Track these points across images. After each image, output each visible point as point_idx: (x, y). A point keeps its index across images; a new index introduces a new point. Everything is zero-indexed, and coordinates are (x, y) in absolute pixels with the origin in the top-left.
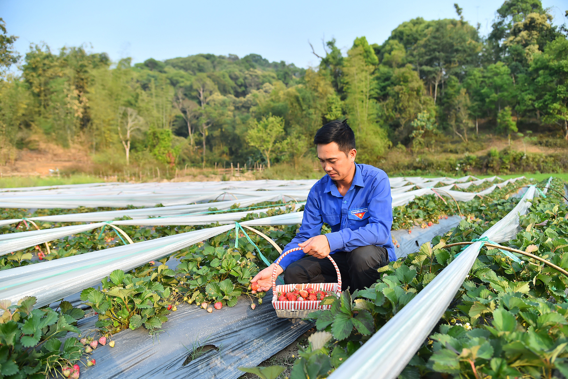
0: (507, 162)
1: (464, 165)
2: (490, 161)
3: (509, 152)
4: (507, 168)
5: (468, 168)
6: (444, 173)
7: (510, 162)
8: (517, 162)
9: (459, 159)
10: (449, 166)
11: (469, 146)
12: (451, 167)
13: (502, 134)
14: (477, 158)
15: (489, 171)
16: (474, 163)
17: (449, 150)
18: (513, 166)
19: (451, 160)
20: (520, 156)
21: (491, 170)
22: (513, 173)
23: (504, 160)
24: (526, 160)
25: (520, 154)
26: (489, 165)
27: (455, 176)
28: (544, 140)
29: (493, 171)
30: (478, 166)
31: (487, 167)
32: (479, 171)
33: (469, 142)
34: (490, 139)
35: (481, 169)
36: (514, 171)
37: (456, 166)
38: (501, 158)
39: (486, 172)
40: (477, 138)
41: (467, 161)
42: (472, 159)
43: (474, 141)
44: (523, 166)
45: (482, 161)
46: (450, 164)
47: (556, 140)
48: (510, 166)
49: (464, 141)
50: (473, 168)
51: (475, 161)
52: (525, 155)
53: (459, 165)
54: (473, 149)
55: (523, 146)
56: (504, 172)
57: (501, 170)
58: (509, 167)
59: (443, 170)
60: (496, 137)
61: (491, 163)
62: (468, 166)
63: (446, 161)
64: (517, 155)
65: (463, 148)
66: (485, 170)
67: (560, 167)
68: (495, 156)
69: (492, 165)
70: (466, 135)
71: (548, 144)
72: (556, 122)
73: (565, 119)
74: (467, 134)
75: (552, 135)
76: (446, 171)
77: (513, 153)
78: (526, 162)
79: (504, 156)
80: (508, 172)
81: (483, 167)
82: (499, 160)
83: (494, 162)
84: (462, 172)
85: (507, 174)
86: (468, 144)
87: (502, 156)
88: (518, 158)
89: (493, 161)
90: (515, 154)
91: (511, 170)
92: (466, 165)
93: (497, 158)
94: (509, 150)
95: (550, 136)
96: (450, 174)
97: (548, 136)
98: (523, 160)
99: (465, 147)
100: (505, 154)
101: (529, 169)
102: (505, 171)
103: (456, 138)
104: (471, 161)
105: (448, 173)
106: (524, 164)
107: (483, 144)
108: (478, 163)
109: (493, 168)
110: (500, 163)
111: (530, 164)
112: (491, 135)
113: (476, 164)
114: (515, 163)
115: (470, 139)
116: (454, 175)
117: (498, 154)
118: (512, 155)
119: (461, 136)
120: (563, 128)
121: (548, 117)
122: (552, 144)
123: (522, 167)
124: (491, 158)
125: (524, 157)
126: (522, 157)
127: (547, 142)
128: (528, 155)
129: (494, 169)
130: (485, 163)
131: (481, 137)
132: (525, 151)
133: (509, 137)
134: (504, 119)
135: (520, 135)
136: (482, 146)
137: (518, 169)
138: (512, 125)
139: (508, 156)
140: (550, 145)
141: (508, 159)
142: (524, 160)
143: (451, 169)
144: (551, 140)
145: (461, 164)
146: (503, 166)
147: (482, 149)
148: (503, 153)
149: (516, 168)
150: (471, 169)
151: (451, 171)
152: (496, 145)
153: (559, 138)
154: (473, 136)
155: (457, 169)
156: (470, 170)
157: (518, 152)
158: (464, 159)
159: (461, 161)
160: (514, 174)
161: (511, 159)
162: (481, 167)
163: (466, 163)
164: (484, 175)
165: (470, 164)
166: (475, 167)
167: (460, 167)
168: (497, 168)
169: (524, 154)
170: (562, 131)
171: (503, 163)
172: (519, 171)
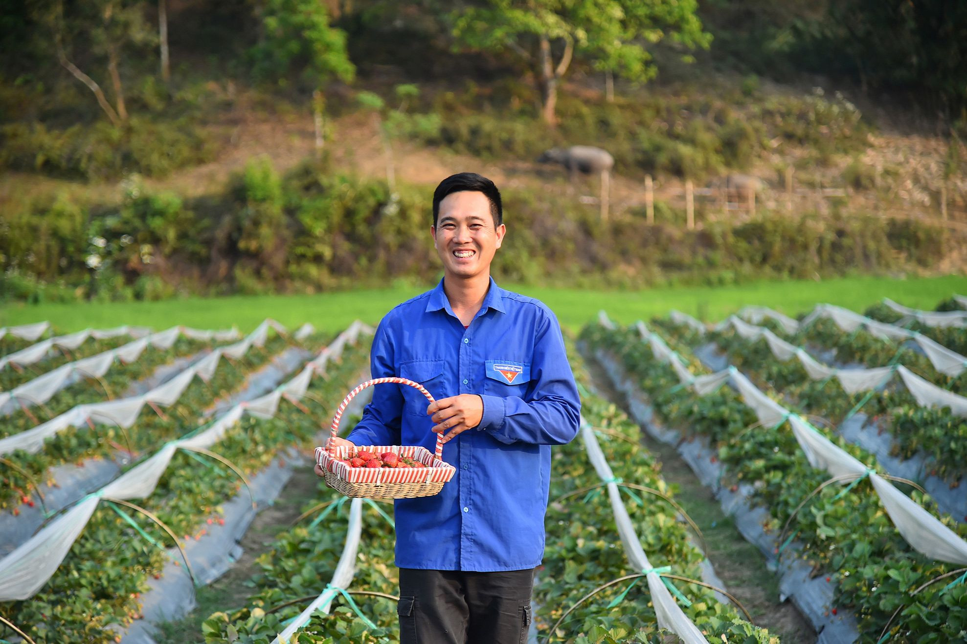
0: (319, 229)
1: (125, 240)
2: (247, 224)
3: (324, 180)
4: (318, 259)
5: (147, 259)
6: (29, 282)
7: (329, 230)
8: (362, 229)
9: (98, 212)
10: (54, 245)
11: (136, 143)
12: (63, 252)
13: (282, 83)
14: (186, 205)
15: (243, 275)
16: (172, 234)
17: (40, 159)
18: (345, 247)
19: (60, 214)
20: (372, 201)
21: (252, 265)
22: (345, 281)
23: (307, 220)
24: (398, 222)
25: (373, 192)
26: (242, 245)
27: (88, 296)
28: (465, 123)
29: (258, 274)
30: (191, 247)
31: (232, 252)
32: (196, 272)
33: (135, 121)
34: (228, 106)
35: (203, 262)
36: (350, 272)
37: (86, 248)
38: (290, 211)
39: (230, 278)
40: (168, 98)
41: (137, 223)
42: (161, 213)
43: (159, 117)
44: (387, 247)
45: (206, 222)
46: (55, 233)
47: (508, 125)
48: (334, 247)
49: (111, 114)
50: (169, 257)
51: (177, 221)
52: (395, 196)
53: (100, 242)
54: (155, 159)
55: (378, 151)
56: (305, 278)
57: (293, 268)
58: (327, 252)
59: (23, 266)
60: (253, 94)
61: (251, 236)
62: (146, 249)
63: (35, 220)
64: (359, 198)
65: (104, 153)
66: (223, 266)
67: (532, 253)
68: (264, 200)
69: (253, 245)
70: (117, 85)
71: (481, 142)
72: (510, 42)
73: (542, 30)
74: (122, 77)
75: (491, 99)
76: (40, 275)
77: (343, 188)
78: (399, 232)
79: (306, 202)
80: (327, 279)
81: (214, 253)
82: (284, 220)
83: (265, 231)
84: (119, 280)
85: (319, 288)
86: (129, 130)
87: (295, 200)
88: (363, 212)
89: (256, 223)
90: (351, 194)
91: (337, 268)
92: (136, 242)
93: (275, 209)
94: (324, 170)
95: (488, 107)
96: (61, 287)
97: (477, 105)
98: (383, 225)
99: (115, 147)
100: (307, 188)
101: (410, 261)
102: (313, 271)
103: (64, 95)
104: (156, 223)
105: (51, 281)
106: (390, 238)
107: (201, 132)
108: (192, 232)
109: (256, 257)
110: (286, 233)
111: (414, 239)
112: (231, 88)
113: (183, 236)
114: (351, 236)
115: (136, 105)
116: (79, 292)
117: (277, 192)
118: (341, 197)
119: (94, 87)
120: (534, 66)
121: (478, 17)
122: (496, 144)
123: (382, 255)
124: (250, 210)
125: (391, 210)
126: (381, 205)
127: (475, 132)
128: (407, 200)
129: (263, 263)
130: (220, 234)
131: (188, 94)
132: (391, 180)
133: (318, 101)
134: (298, 19)
135: (371, 100)
136: (198, 145)
137: (364, 261)
138: (328, 47)
139: (321, 203)
140: (489, 149)
141: (322, 214)
142: (391, 219)
143: (64, 262)
144: (488, 124)
145: (111, 235)
146: (300, 250)
147: (200, 162)
148: (296, 184)
149: (356, 257)
150: (160, 261)
151: (62, 271)
152: (258, 138)
153: (522, 113)
154: (148, 88)
155: (93, 261)
156: (155, 270)
157: (363, 180)
158: (126, 214)
159: (111, 222)
160: (351, 289)
161: (336, 217)
162: (203, 251)
163: (133, 233)
164: (221, 294)
165: (156, 240)
166: (175, 251)
167: (106, 254)
168: (278, 260)
169: (387, 193)
170: (529, 78)
171: (303, 233)
172: (369, 271)
